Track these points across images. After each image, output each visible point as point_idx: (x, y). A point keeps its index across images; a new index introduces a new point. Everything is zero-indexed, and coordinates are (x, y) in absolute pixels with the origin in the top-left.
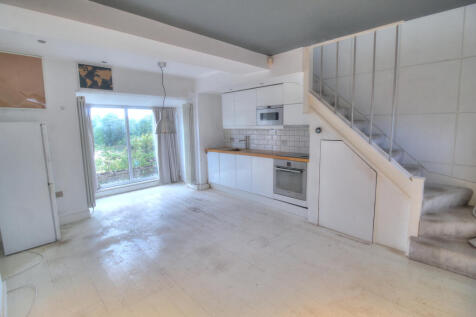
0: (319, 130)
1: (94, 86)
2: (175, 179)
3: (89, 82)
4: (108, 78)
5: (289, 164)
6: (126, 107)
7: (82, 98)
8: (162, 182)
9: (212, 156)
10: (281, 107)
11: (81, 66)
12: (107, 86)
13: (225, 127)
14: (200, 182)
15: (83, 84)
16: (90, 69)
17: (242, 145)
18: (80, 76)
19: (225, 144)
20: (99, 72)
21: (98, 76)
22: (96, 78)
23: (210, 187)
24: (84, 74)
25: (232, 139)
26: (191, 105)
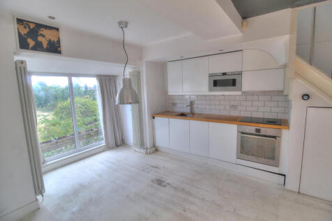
0: (306, 97)
1: (38, 47)
2: (119, 142)
3: (31, 43)
4: (56, 40)
5: (258, 131)
6: (70, 75)
7: (22, 62)
8: (108, 148)
9: (160, 121)
10: (240, 74)
11: (20, 21)
12: (54, 48)
13: (170, 94)
14: (148, 146)
15: (23, 45)
16: (32, 26)
17: (187, 110)
18: (19, 34)
19: (167, 109)
20: (44, 32)
21: (44, 36)
22: (40, 39)
23: (157, 150)
24: (24, 31)
25: (174, 104)
26: (139, 73)
